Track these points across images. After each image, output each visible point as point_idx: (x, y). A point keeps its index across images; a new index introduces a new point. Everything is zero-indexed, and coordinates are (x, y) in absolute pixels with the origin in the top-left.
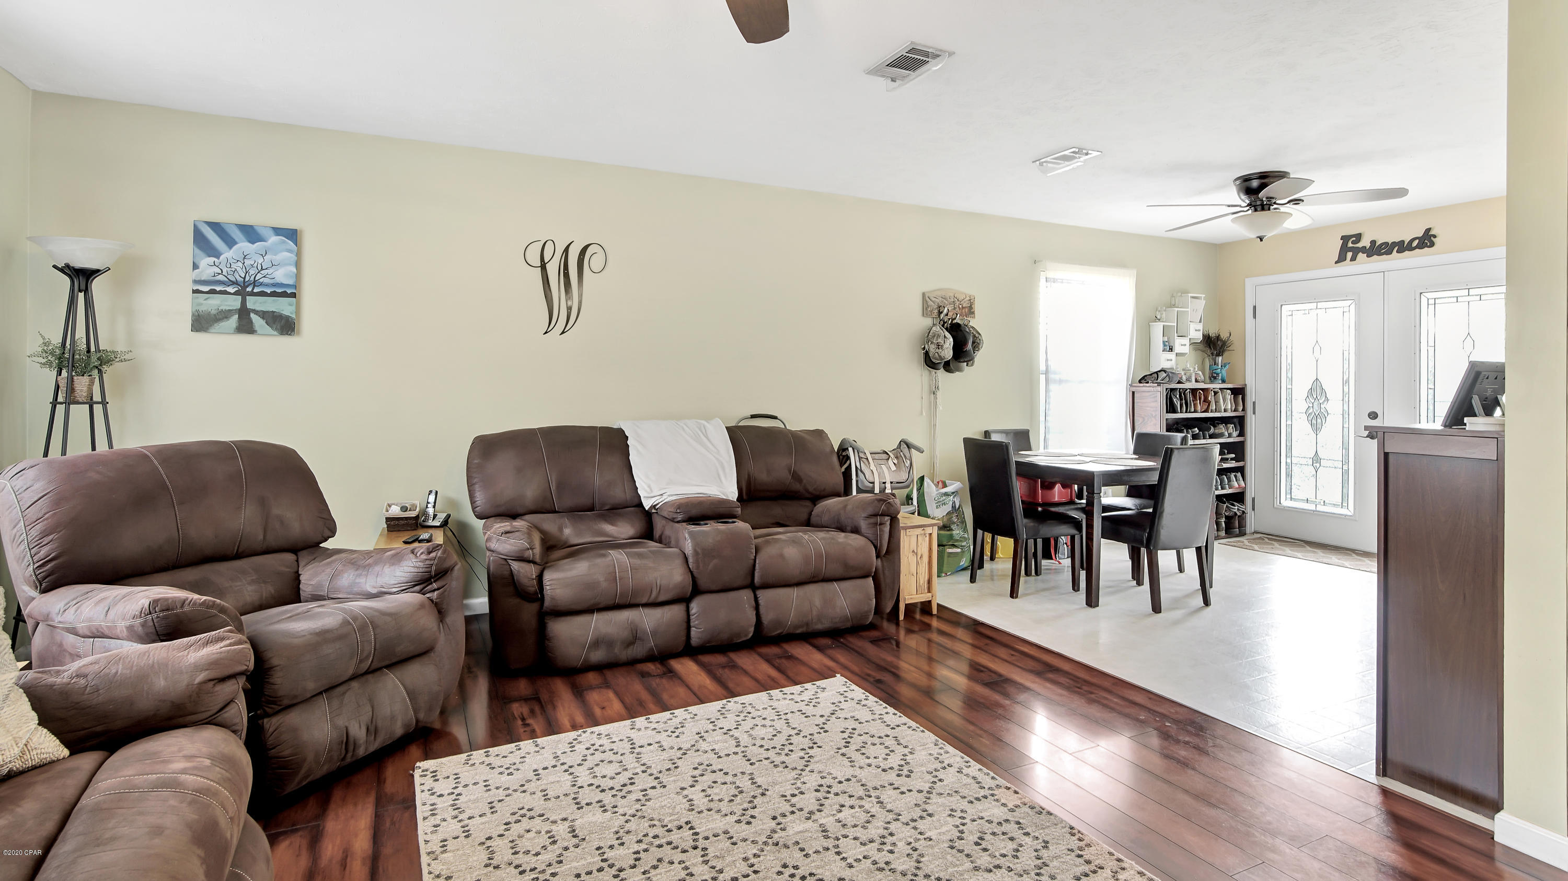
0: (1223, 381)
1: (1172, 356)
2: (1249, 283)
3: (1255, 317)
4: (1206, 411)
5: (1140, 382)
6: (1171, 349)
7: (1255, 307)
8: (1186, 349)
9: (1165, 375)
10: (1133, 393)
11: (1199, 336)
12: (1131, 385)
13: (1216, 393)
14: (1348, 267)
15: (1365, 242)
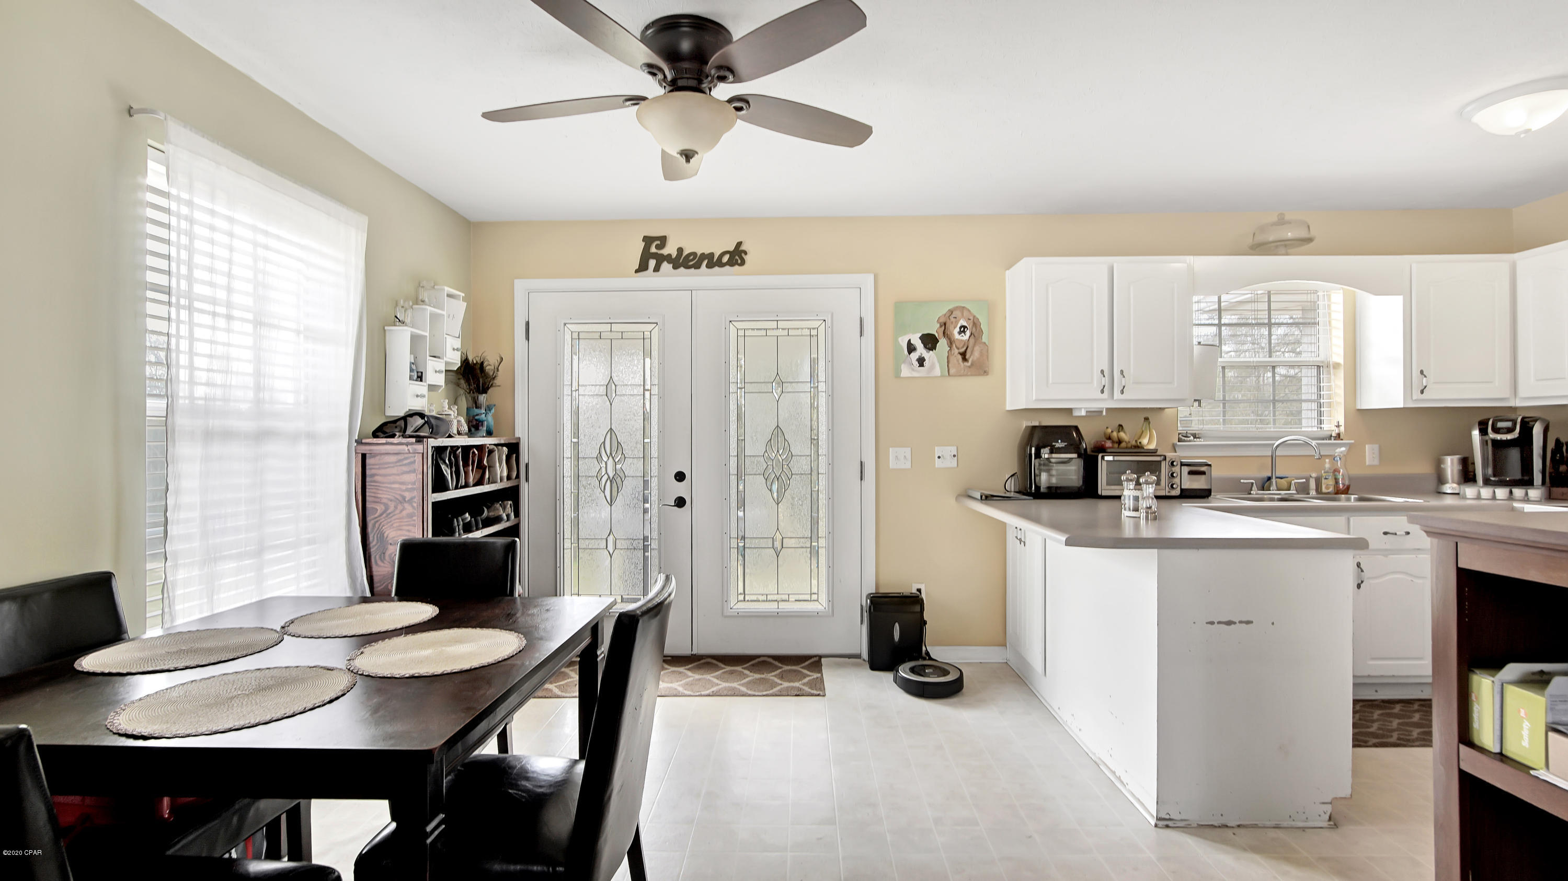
0: (489, 433)
1: (421, 388)
2: (520, 286)
3: (528, 338)
4: (479, 483)
5: (375, 435)
6: (420, 378)
7: (528, 324)
8: (440, 380)
9: (420, 422)
10: (364, 456)
11: (455, 360)
12: (359, 442)
13: (491, 452)
14: (649, 279)
15: (670, 249)
